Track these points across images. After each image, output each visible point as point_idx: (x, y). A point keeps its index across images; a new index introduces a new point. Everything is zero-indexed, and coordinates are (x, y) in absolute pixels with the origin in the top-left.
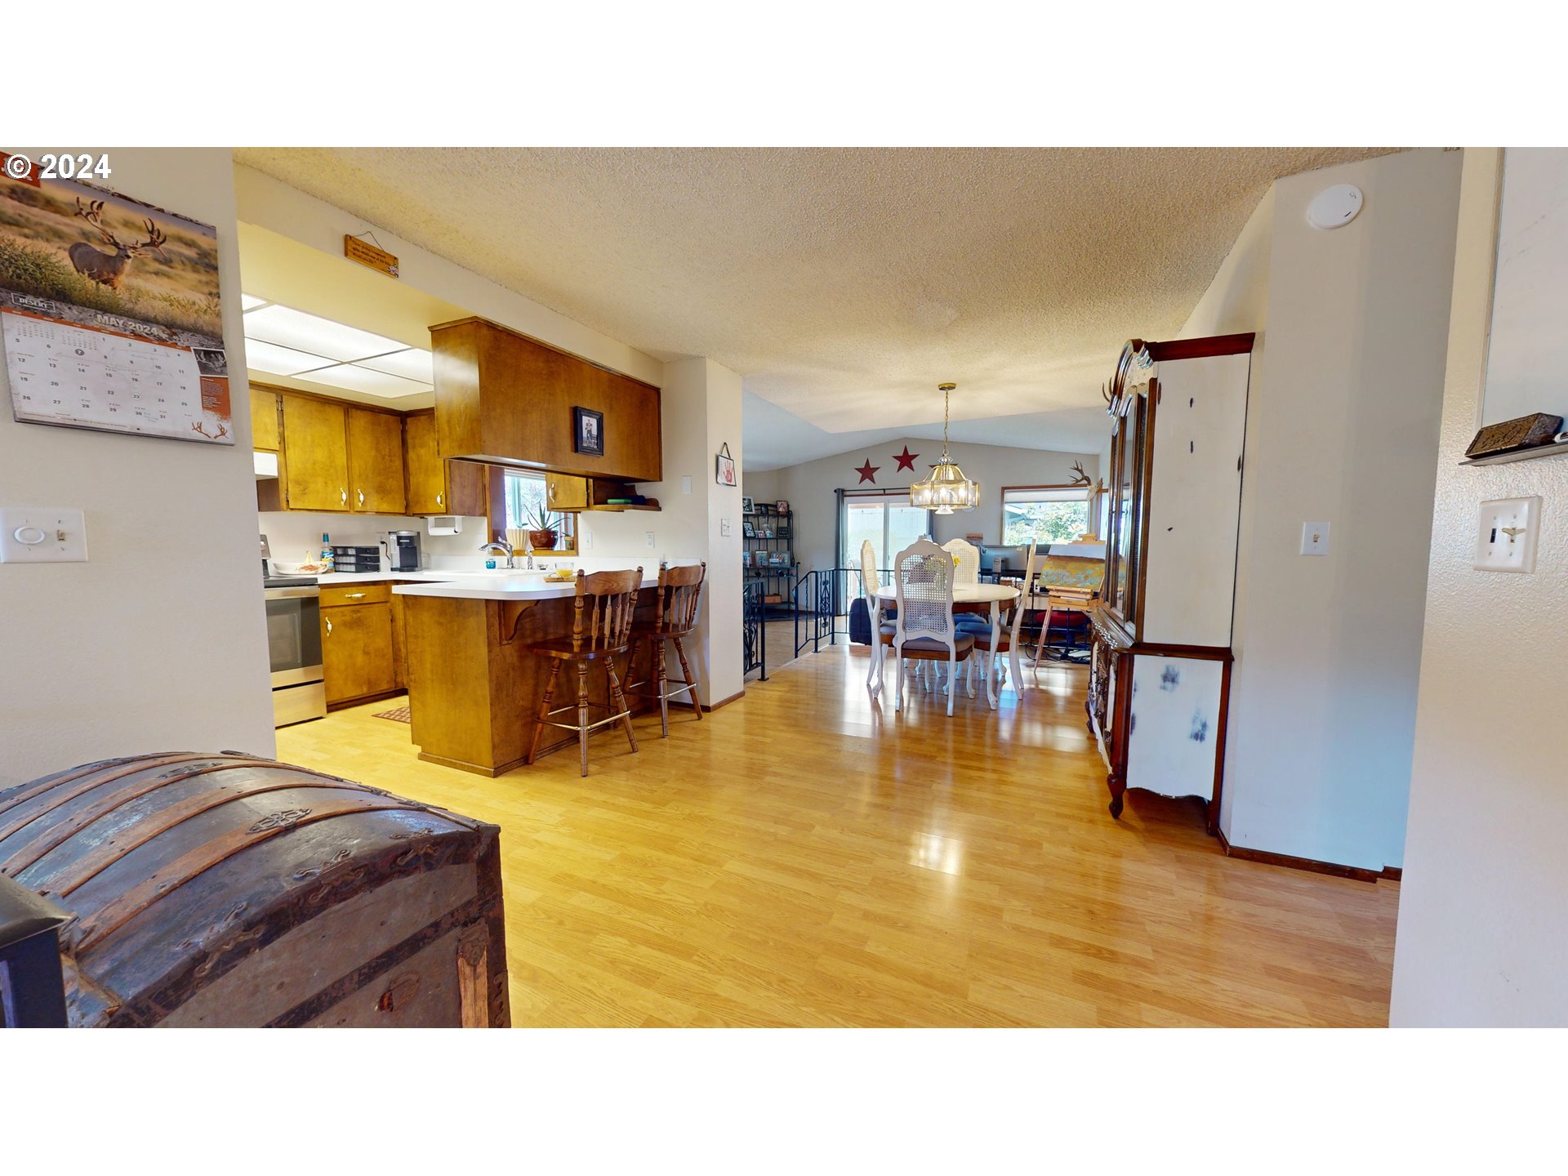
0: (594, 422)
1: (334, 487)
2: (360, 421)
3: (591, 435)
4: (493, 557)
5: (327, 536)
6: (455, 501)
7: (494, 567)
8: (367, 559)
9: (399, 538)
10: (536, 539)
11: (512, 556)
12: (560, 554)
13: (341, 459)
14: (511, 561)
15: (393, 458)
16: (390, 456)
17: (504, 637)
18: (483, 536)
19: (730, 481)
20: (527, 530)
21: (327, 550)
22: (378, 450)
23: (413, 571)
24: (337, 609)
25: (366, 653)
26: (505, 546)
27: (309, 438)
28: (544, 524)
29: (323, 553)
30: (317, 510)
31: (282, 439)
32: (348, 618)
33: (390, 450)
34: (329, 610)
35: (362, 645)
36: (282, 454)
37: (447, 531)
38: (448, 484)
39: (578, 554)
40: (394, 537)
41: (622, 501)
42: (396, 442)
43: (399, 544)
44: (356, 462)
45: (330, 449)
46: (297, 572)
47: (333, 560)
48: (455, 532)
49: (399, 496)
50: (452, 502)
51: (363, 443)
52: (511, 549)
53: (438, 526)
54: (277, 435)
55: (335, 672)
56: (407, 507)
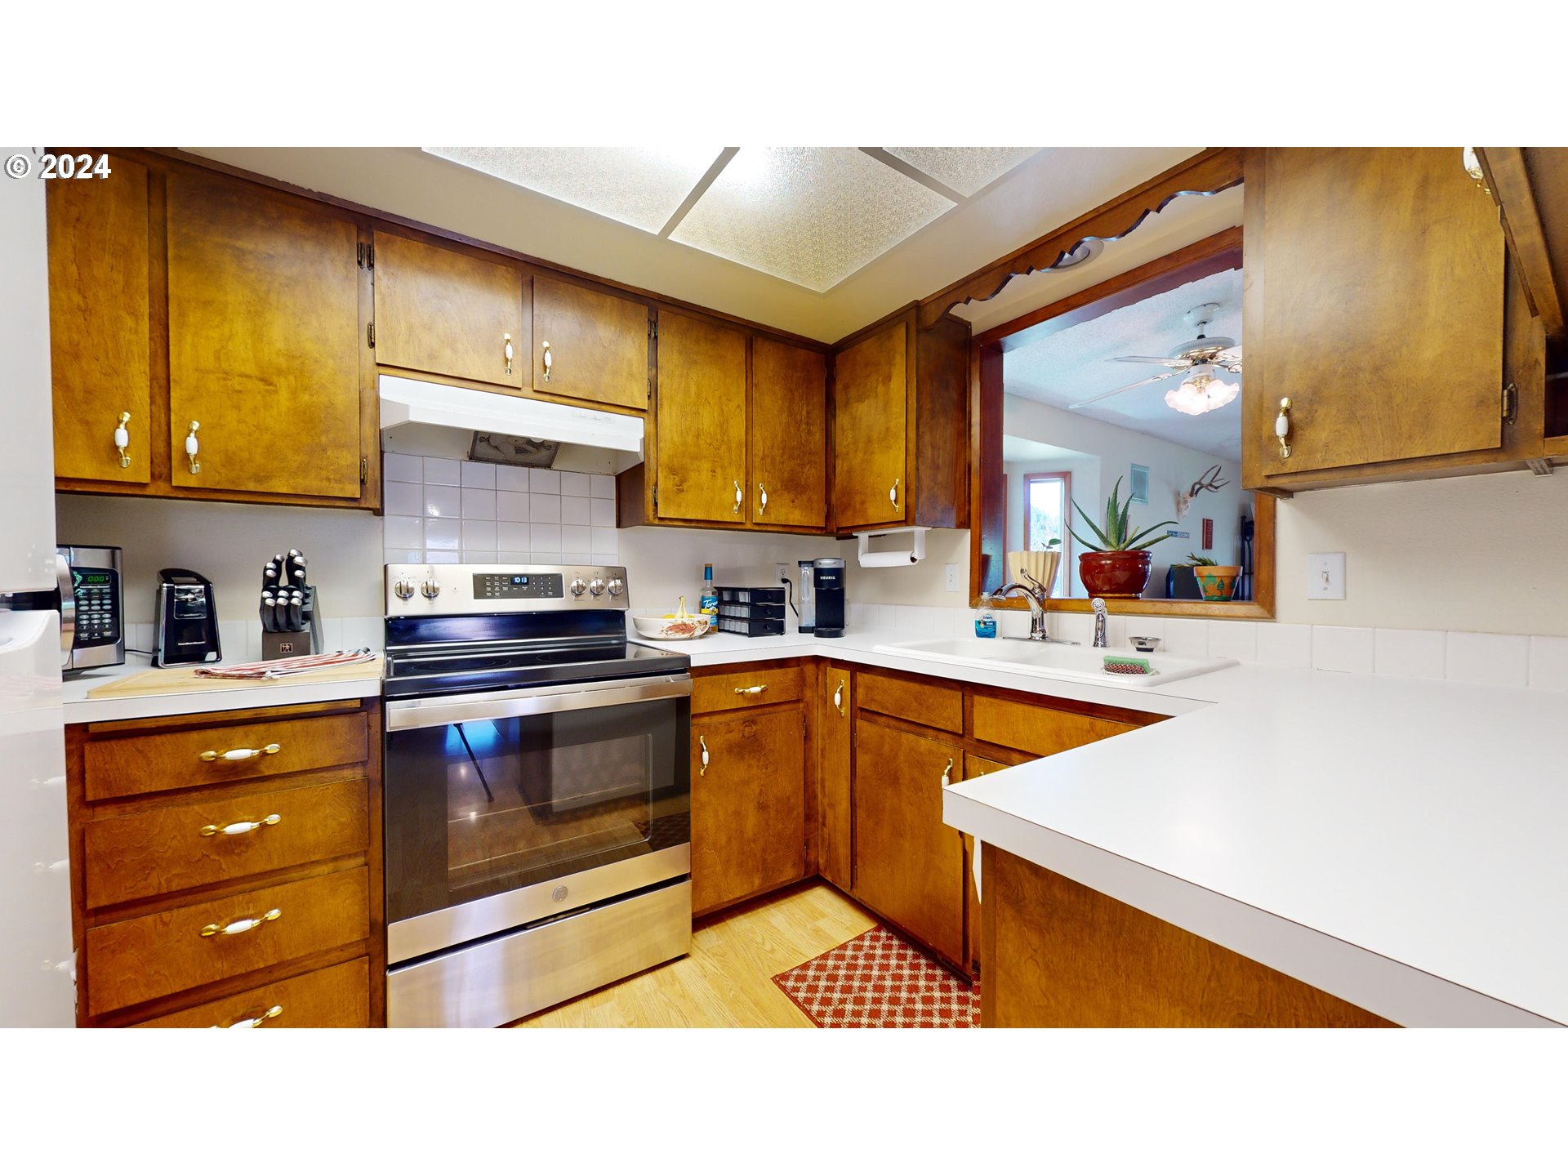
2: (768, 363)
4: (982, 612)
5: (711, 568)
6: (923, 497)
7: (995, 634)
8: (765, 611)
9: (818, 572)
10: (1103, 573)
11: (1047, 612)
13: (737, 429)
14: (1043, 623)
15: (811, 428)
16: (808, 424)
18: (958, 571)
20: (1074, 551)
21: (709, 594)
22: (791, 414)
23: (834, 634)
24: (716, 719)
25: (762, 807)
27: (693, 389)
29: (703, 598)
30: (698, 521)
31: (653, 393)
32: (735, 737)
33: (808, 413)
34: (706, 720)
35: (758, 791)
36: (652, 417)
37: (899, 559)
38: (912, 457)
39: (1271, 614)
40: (808, 572)
42: (818, 399)
43: (818, 583)
44: (758, 435)
45: (722, 410)
46: (663, 636)
47: (716, 610)
48: (913, 560)
49: (818, 496)
50: (917, 497)
51: (771, 400)
52: (1043, 595)
53: (873, 549)
54: (646, 382)
55: (710, 856)
56: (828, 517)
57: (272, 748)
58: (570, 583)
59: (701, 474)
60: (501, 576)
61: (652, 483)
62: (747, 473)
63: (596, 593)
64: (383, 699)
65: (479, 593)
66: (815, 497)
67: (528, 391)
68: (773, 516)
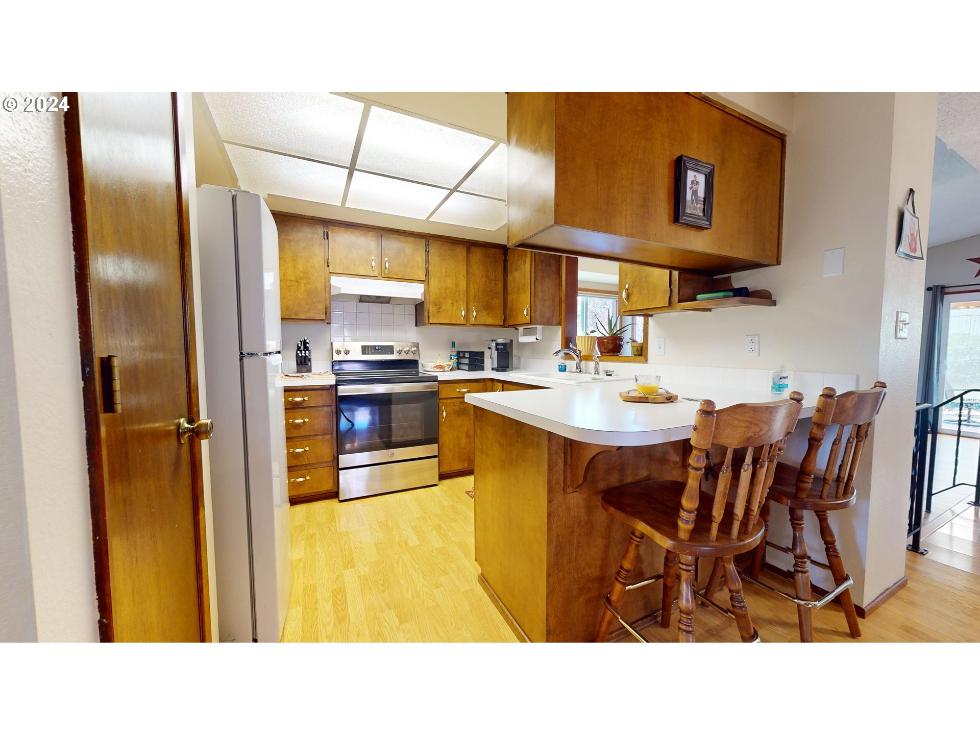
0: (701, 179)
1: (458, 306)
2: (477, 255)
3: (696, 197)
4: (564, 361)
5: (455, 343)
6: (537, 313)
7: (565, 370)
8: (476, 361)
9: (497, 344)
10: (604, 345)
11: (581, 361)
12: (627, 360)
13: (463, 285)
14: (580, 365)
15: (497, 282)
16: (495, 281)
17: (569, 483)
18: (558, 344)
19: (914, 250)
20: (594, 337)
21: (454, 354)
22: (487, 276)
23: (505, 371)
24: (450, 401)
26: (575, 352)
27: (444, 270)
28: (611, 330)
29: (451, 355)
30: (446, 324)
31: (428, 272)
32: (457, 408)
33: (495, 276)
34: (445, 401)
35: (466, 430)
36: (427, 283)
37: (531, 339)
38: (533, 296)
39: (646, 361)
40: (494, 344)
41: (721, 294)
42: (500, 269)
43: (497, 349)
44: (472, 287)
45: (456, 278)
46: (432, 370)
47: (457, 360)
48: (537, 339)
49: (500, 312)
50: (535, 313)
51: (478, 272)
52: (580, 354)
53: (525, 334)
54: (424, 269)
55: (446, 451)
56: (505, 320)
57: (306, 398)
58: (396, 349)
59: (447, 305)
60: (371, 346)
61: (427, 309)
62: (467, 303)
63: (407, 353)
64: (336, 386)
65: (364, 353)
66: (498, 312)
67: (380, 277)
68: (479, 321)
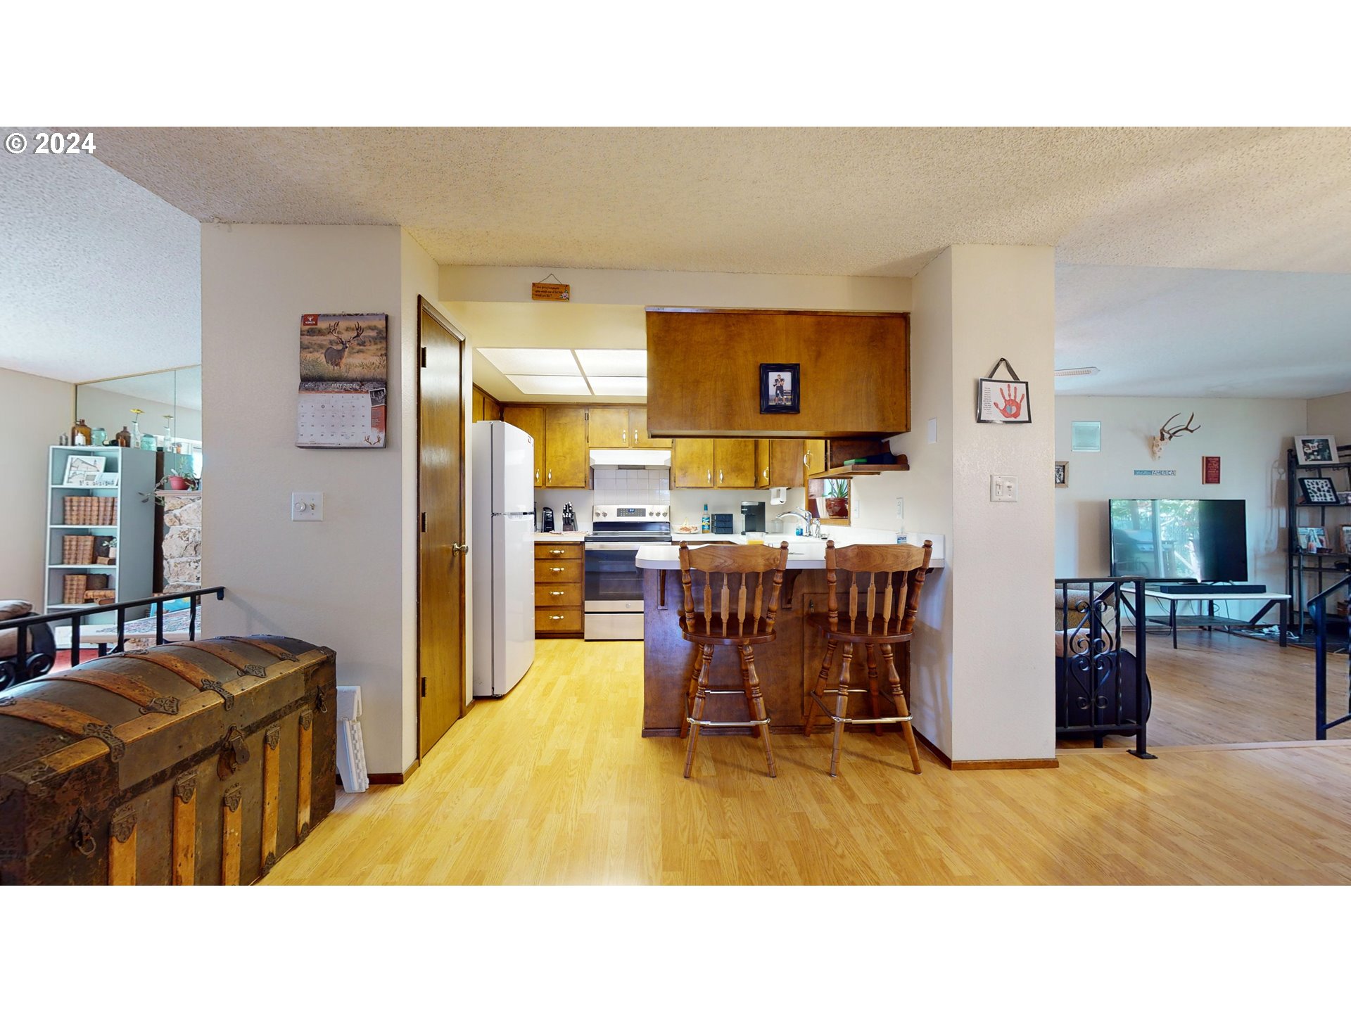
0: (786, 376)
1: (704, 469)
3: (782, 391)
5: (707, 505)
6: (776, 475)
10: (831, 508)
13: (710, 449)
19: (1013, 416)
30: (694, 488)
36: (674, 450)
44: (719, 450)
46: (679, 532)
56: (756, 482)
57: (563, 552)
58: (648, 512)
59: (693, 469)
60: (625, 509)
61: (675, 474)
62: (713, 467)
63: (658, 515)
64: (587, 542)
65: (618, 516)
66: (748, 474)
67: (631, 448)
68: (726, 483)
